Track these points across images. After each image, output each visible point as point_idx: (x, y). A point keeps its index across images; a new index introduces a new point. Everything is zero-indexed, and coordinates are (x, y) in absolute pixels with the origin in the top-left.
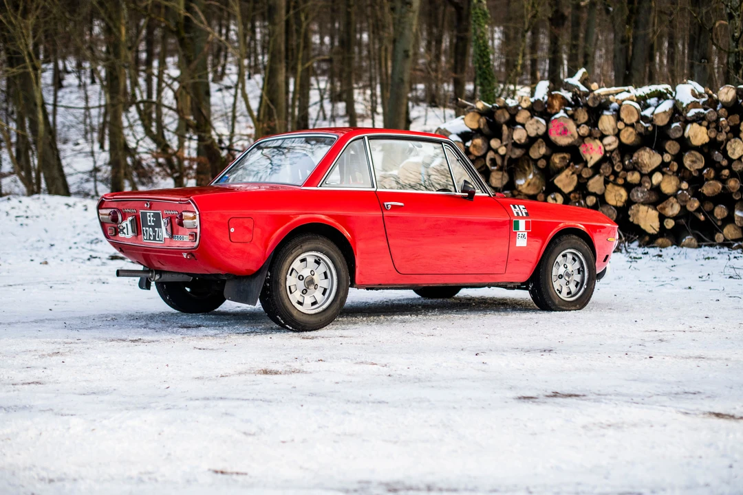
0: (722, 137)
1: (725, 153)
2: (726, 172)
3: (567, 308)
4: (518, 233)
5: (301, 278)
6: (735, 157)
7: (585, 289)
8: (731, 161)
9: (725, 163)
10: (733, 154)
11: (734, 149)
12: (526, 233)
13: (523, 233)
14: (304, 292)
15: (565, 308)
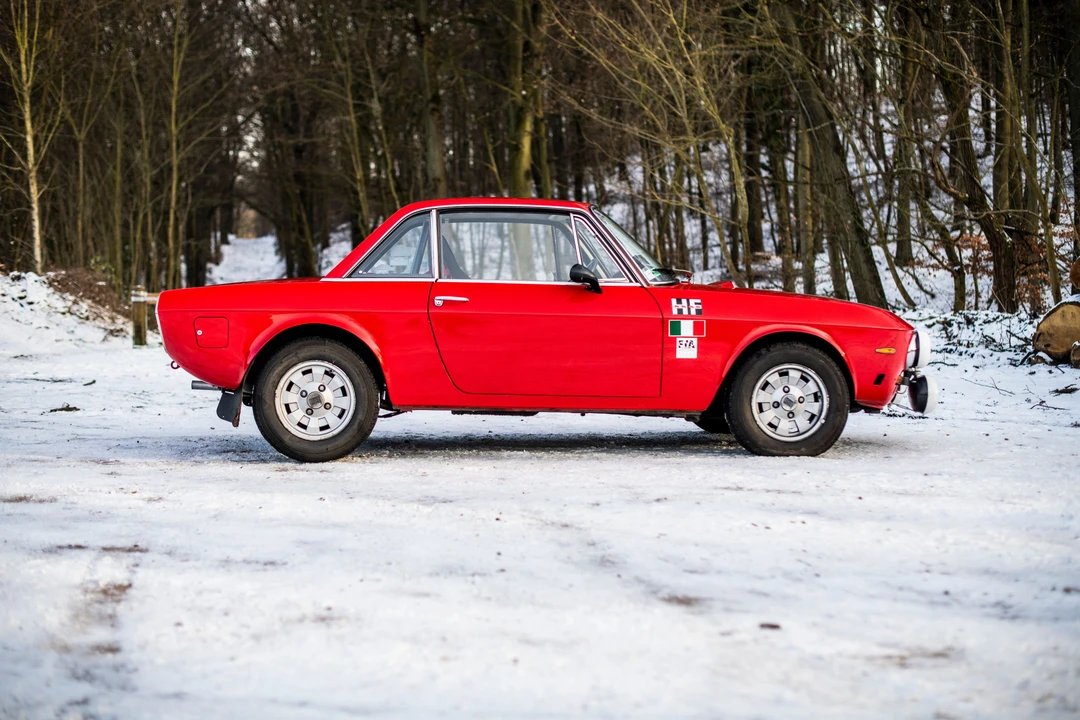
3: (780, 452)
4: (678, 339)
5: (304, 394)
7: (823, 425)
12: (695, 341)
13: (689, 340)
14: (310, 412)
15: (775, 451)
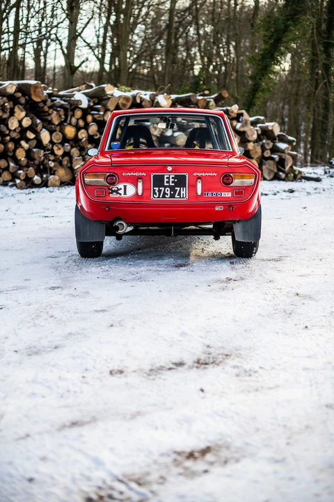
0: (5, 116)
1: (7, 125)
2: (8, 138)
6: (13, 128)
8: (10, 130)
9: (7, 132)
10: (12, 126)
11: (12, 123)
